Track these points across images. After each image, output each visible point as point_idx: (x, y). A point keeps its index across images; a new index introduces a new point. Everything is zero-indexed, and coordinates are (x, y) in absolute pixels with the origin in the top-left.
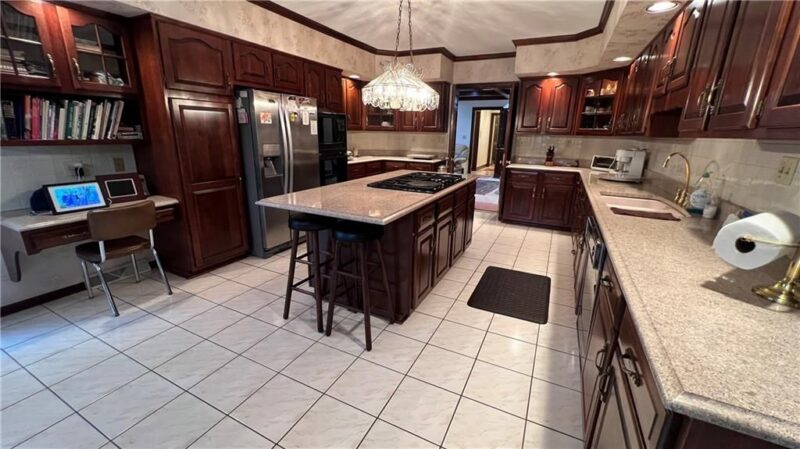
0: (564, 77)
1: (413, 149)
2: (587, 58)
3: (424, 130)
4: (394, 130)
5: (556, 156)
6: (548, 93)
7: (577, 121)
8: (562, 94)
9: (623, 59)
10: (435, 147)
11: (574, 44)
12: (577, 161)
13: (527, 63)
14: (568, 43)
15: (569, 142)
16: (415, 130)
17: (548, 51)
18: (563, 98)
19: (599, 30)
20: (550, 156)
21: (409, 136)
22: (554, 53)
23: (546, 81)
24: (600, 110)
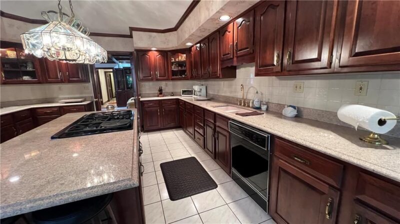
0: (159, 51)
1: (61, 96)
2: (171, 42)
3: (70, 82)
4: (39, 83)
5: (163, 91)
6: (153, 59)
7: (170, 73)
8: (160, 60)
9: (189, 44)
10: (81, 93)
11: (163, 34)
12: (172, 93)
13: (140, 41)
14: (160, 34)
15: (166, 84)
16: (62, 82)
17: (150, 36)
18: (161, 61)
19: (175, 29)
20: (161, 92)
21: (55, 87)
22: (154, 38)
23: (151, 52)
24: (180, 68)
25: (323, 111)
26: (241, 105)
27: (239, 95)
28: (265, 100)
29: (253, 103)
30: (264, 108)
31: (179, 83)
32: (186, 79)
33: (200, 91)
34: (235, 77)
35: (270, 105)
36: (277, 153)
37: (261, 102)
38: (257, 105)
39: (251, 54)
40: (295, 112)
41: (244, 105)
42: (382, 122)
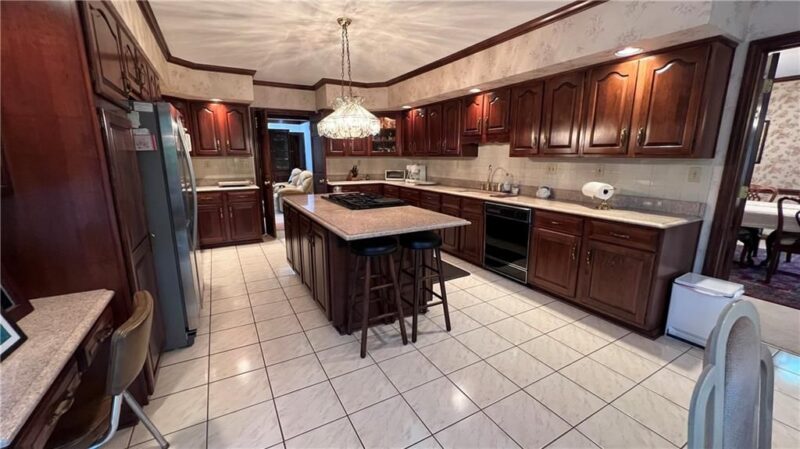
5: (358, 173)
7: (369, 146)
9: (406, 107)
14: (363, 89)
16: (219, 154)
19: (387, 84)
20: (354, 173)
24: (383, 139)
25: (572, 191)
26: (484, 189)
27: (483, 178)
28: (516, 182)
29: (502, 186)
30: (515, 191)
31: (379, 160)
32: (394, 155)
33: (418, 174)
34: (477, 156)
35: (522, 188)
36: (537, 223)
37: (512, 186)
38: (506, 188)
39: (505, 133)
40: (548, 193)
41: (490, 189)
42: (606, 192)
